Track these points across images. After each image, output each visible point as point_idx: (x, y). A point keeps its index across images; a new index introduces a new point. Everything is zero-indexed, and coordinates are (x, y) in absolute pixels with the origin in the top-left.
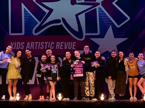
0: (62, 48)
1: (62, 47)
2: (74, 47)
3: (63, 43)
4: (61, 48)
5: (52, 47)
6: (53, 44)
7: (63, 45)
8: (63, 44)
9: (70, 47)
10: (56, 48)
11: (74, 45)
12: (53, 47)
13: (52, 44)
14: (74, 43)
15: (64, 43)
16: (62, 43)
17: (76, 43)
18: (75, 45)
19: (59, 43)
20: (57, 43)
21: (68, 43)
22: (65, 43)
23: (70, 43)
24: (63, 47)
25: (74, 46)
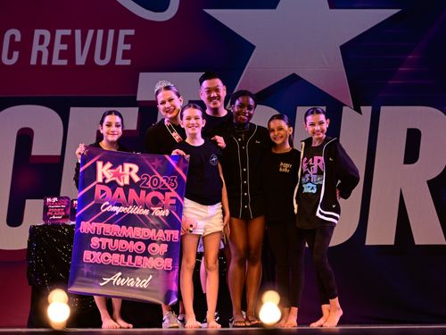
0: (64, 62)
1: (62, 55)
2: (126, 55)
3: (68, 32)
4: (56, 61)
5: (10, 56)
6: (18, 38)
7: (65, 47)
8: (68, 40)
9: (103, 57)
10: (33, 61)
11: (125, 42)
12: (16, 54)
13: (13, 37)
14: (123, 33)
15: (73, 33)
16: (59, 33)
17: (131, 32)
18: (128, 47)
19: (47, 34)
20: (38, 33)
21: (91, 32)
22: (78, 33)
23: (100, 33)
24: (69, 54)
25: (124, 52)
